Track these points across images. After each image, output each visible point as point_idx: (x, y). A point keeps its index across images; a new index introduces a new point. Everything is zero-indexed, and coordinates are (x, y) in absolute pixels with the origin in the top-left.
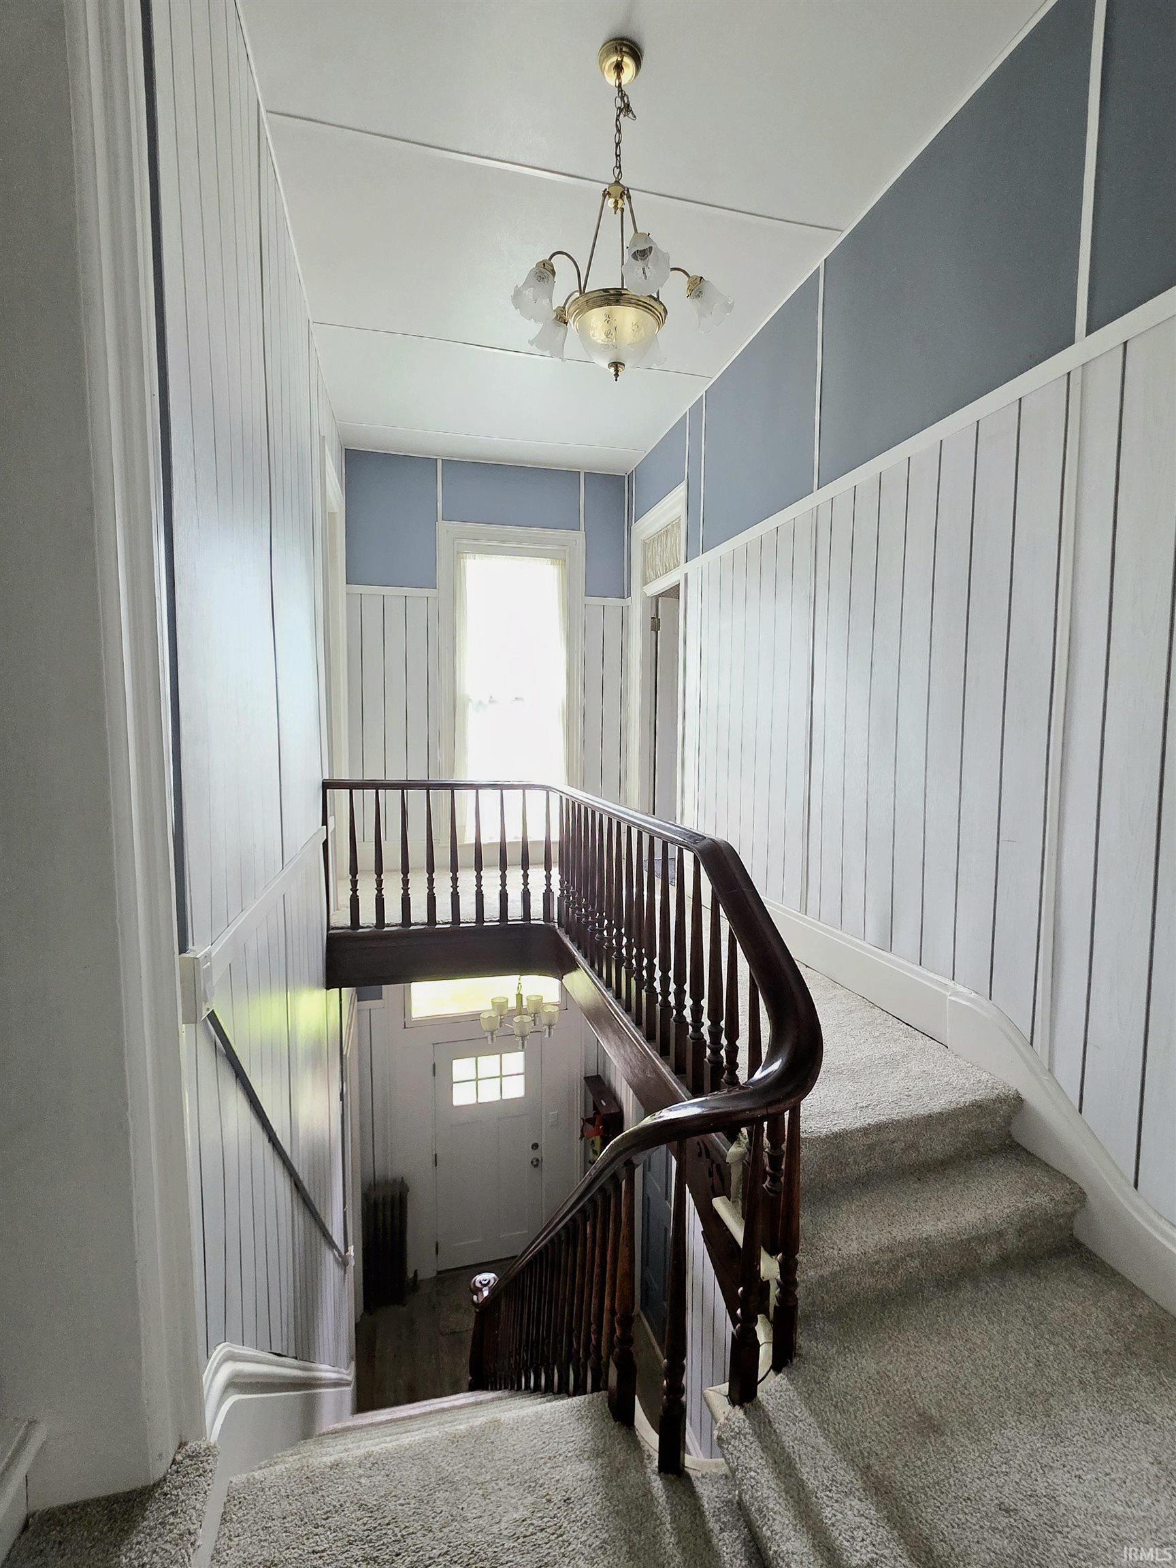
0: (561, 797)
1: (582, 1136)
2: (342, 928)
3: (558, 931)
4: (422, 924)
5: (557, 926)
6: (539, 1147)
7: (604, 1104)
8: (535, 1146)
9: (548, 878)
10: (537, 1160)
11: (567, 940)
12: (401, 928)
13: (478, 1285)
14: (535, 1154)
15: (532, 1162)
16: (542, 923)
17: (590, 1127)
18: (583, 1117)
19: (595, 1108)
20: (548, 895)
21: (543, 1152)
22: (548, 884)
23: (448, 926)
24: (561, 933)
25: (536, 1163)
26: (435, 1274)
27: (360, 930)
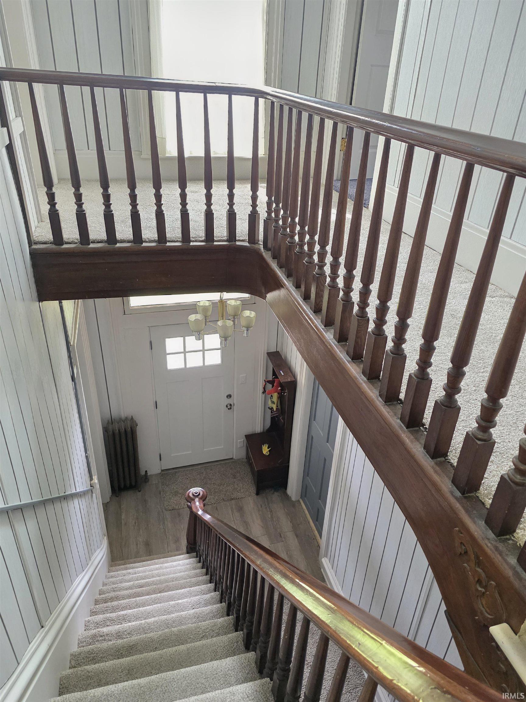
0: (273, 103)
1: (264, 392)
2: (45, 243)
3: (264, 254)
4: (129, 242)
5: (262, 249)
6: (232, 397)
7: (283, 374)
8: (229, 396)
9: (254, 198)
10: (231, 405)
11: (274, 265)
12: (107, 245)
13: (191, 495)
14: (229, 401)
15: (227, 406)
16: (247, 244)
17: (269, 386)
18: (265, 379)
19: (274, 374)
20: (253, 217)
21: (235, 400)
22: (254, 205)
23: (153, 244)
24: (267, 256)
25: (230, 407)
26: (159, 471)
27: (65, 246)
